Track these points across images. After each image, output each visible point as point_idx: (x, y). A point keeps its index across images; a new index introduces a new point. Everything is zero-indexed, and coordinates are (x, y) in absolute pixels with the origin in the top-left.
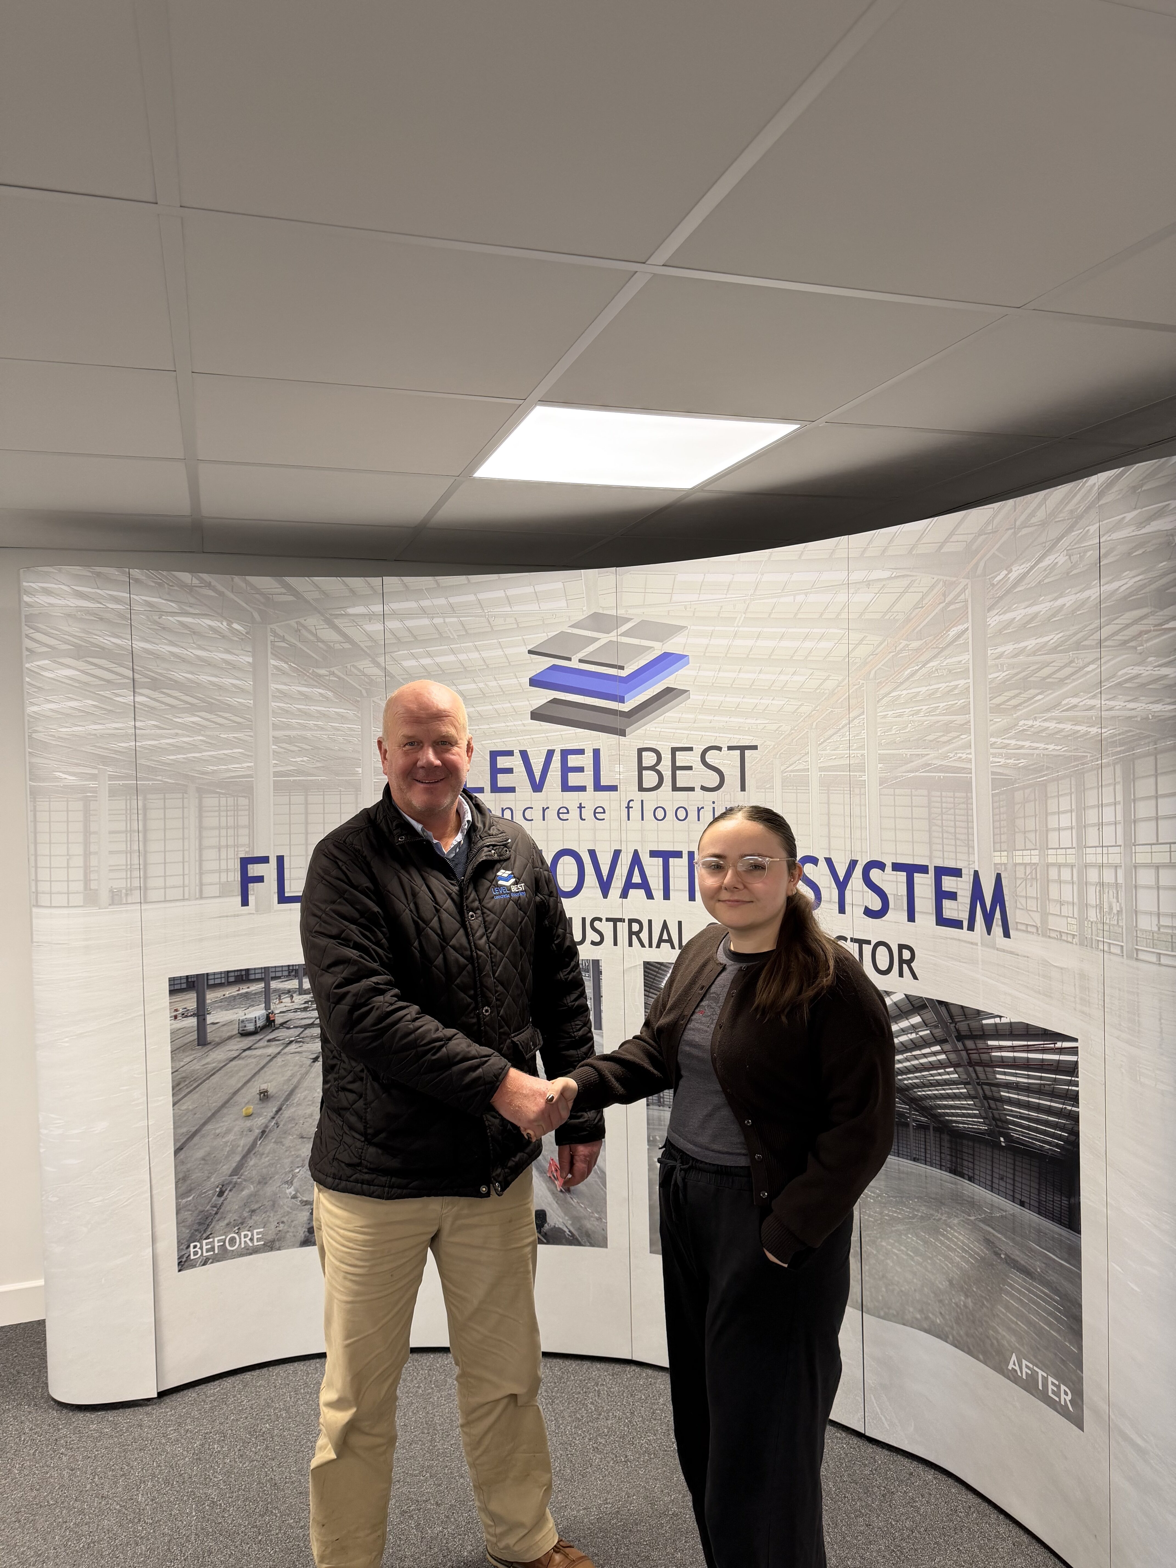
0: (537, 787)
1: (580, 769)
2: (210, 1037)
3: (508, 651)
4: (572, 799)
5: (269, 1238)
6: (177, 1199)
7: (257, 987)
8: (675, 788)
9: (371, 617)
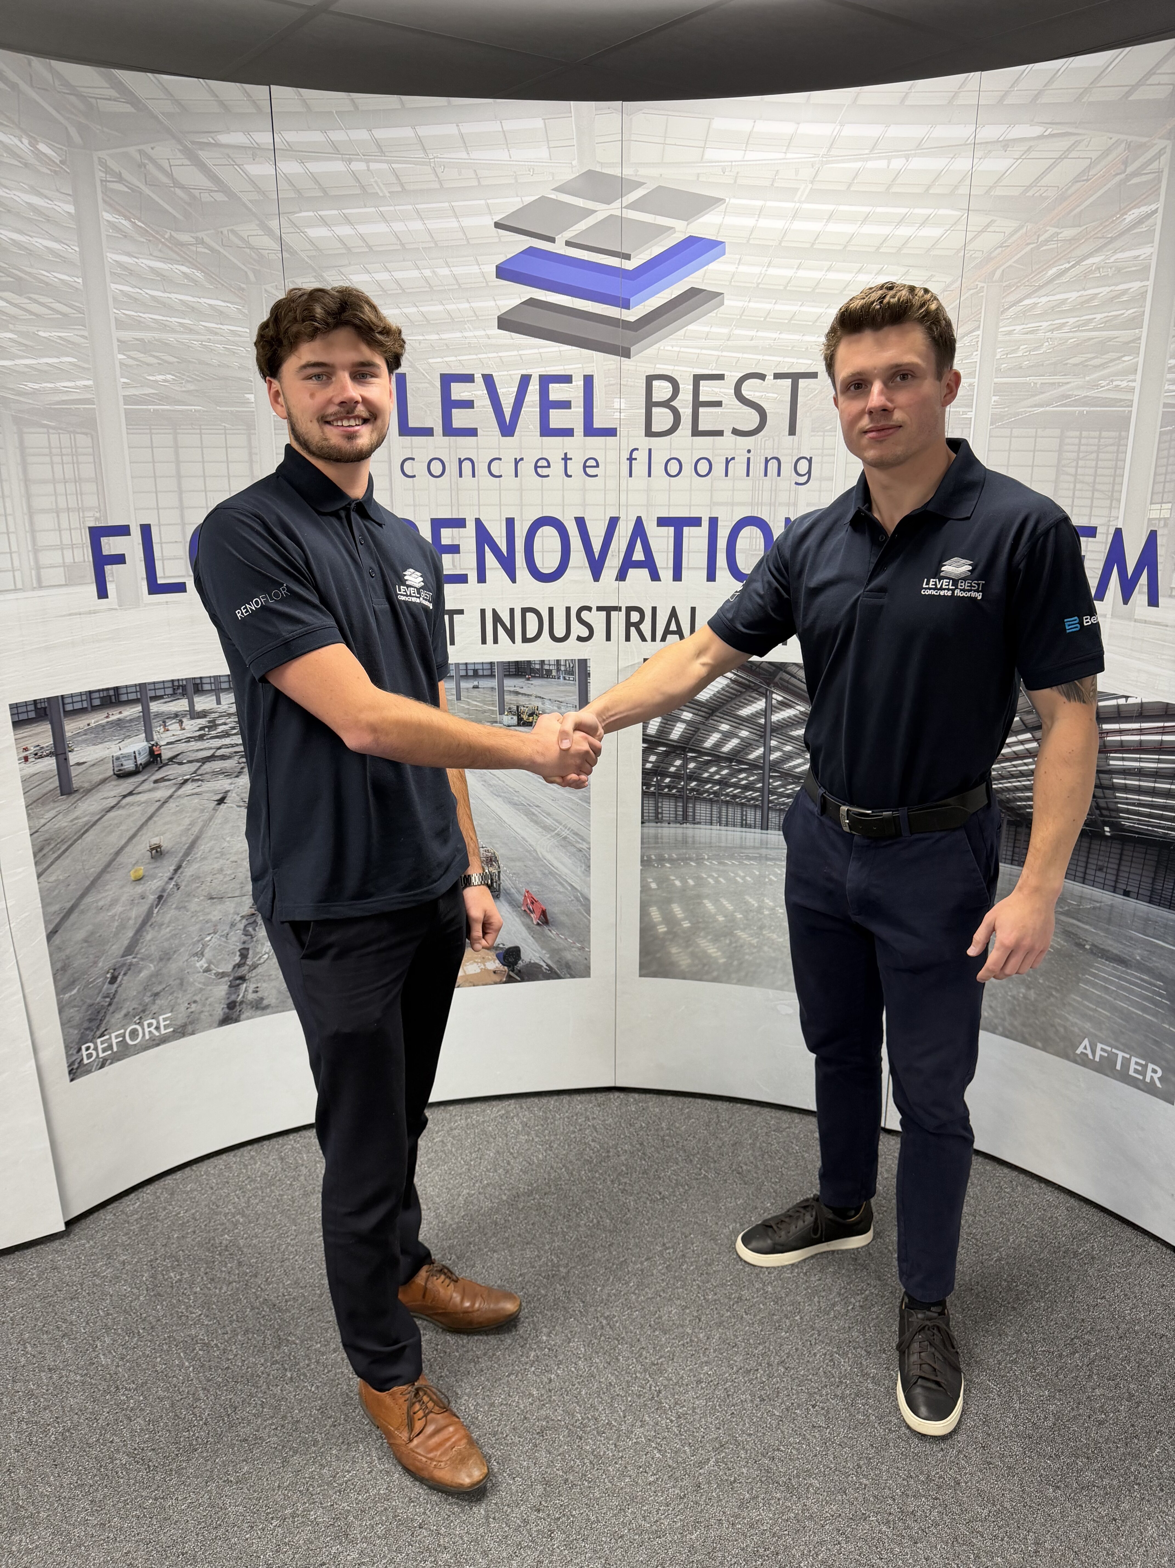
0: (508, 429)
1: (566, 405)
2: (76, 783)
3: (466, 222)
4: (554, 447)
5: (179, 1022)
6: (57, 994)
7: (133, 711)
8: (696, 432)
9: (254, 151)
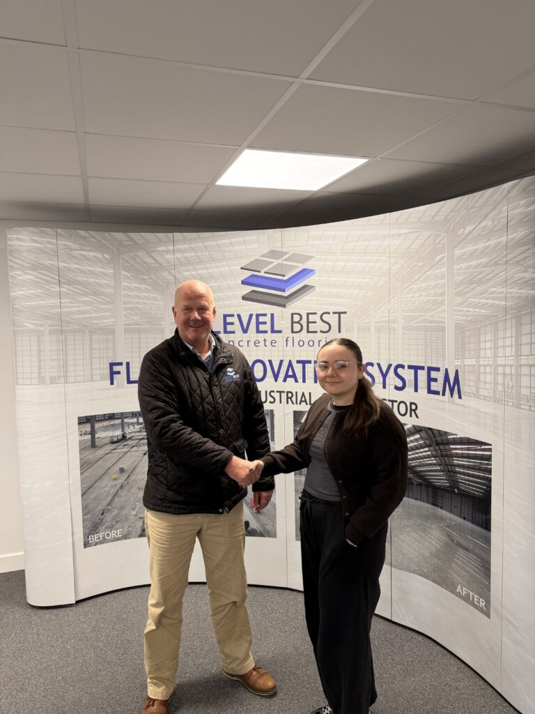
0: (245, 331)
1: (265, 323)
2: (97, 444)
3: (232, 268)
4: (261, 337)
5: (124, 533)
6: (83, 516)
7: (118, 421)
8: (308, 332)
9: (168, 252)
